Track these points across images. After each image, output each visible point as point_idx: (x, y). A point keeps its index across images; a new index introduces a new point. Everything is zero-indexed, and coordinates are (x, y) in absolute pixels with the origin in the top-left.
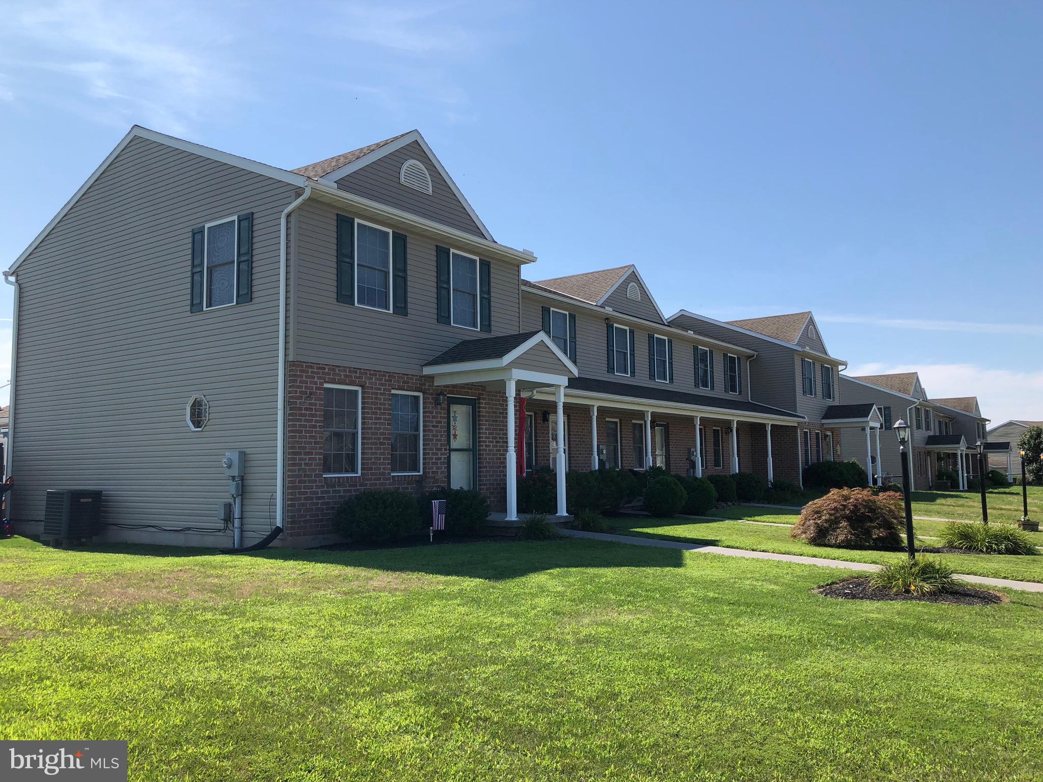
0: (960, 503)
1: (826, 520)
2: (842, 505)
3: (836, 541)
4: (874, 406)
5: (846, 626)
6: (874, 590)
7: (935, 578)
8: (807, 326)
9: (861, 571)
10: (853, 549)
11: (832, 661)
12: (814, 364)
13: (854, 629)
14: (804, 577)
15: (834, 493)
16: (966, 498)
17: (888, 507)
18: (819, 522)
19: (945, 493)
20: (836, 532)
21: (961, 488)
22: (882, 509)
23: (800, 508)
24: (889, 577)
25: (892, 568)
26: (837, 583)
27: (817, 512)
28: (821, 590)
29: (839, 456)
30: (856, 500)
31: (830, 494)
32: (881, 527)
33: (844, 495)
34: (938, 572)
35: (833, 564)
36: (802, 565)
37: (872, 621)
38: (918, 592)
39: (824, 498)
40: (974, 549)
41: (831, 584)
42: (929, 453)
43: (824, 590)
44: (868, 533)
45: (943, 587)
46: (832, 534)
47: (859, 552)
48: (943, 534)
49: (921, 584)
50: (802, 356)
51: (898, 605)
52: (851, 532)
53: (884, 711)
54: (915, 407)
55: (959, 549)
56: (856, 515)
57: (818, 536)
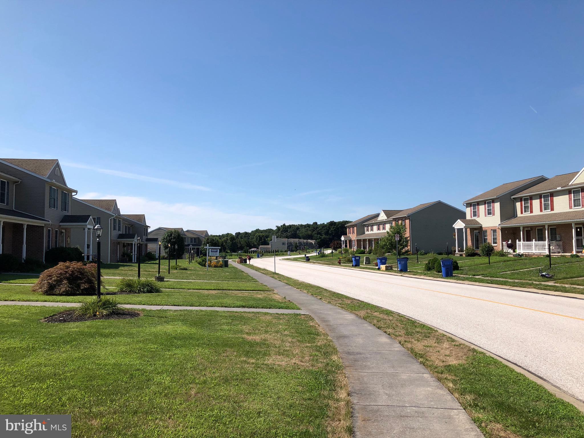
0: (131, 269)
1: (54, 280)
2: (65, 271)
3: (60, 292)
4: (91, 217)
5: (57, 337)
6: (77, 317)
7: (109, 307)
8: (55, 168)
9: (71, 307)
10: (69, 295)
11: (44, 357)
12: (57, 190)
13: (61, 338)
14: (37, 314)
15: (61, 265)
16: (134, 266)
17: (91, 272)
18: (50, 281)
19: (124, 264)
20: (60, 286)
21: (133, 262)
22: (88, 273)
23: (38, 274)
24: (85, 309)
25: (88, 304)
26: (56, 315)
27: (50, 276)
28: (46, 319)
29: (69, 244)
30: (73, 268)
31: (59, 265)
32: (86, 283)
33: (67, 266)
34: (111, 304)
35: (55, 305)
36: (37, 306)
37: (72, 333)
38: (100, 315)
39: (55, 267)
40: (132, 292)
41: (53, 316)
42: (119, 243)
43: (48, 320)
44: (78, 286)
45: (113, 312)
46: (57, 288)
47: (72, 297)
48: (118, 285)
49: (102, 311)
50: (50, 185)
51: (88, 323)
52: (68, 286)
53: (69, 377)
54: (114, 218)
55: (125, 292)
56: (73, 277)
57: (48, 290)
